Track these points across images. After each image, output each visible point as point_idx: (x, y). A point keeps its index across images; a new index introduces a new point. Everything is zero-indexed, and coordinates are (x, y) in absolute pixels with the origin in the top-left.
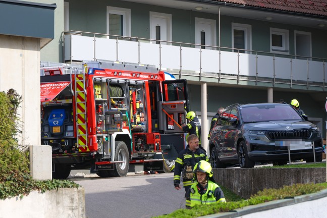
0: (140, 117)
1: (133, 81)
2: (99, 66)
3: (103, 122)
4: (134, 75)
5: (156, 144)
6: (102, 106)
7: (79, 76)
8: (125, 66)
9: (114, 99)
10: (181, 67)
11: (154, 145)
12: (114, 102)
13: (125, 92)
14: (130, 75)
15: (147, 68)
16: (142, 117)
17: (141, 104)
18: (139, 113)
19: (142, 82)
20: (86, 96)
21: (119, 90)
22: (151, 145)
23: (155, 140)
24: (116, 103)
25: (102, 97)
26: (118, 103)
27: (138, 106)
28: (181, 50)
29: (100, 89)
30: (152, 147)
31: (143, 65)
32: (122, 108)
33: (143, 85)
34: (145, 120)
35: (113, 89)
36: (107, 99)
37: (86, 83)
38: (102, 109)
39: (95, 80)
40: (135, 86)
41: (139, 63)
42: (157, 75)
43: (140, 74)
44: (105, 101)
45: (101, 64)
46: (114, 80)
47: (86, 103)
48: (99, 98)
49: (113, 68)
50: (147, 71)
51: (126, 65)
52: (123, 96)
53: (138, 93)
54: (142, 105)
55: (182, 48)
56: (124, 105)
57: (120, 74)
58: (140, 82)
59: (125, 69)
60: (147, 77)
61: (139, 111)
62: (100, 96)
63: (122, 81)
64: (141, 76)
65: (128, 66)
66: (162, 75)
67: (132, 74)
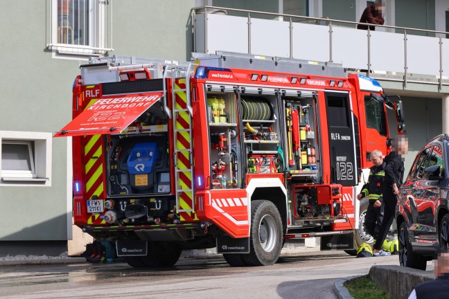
0: (308, 156)
1: (292, 92)
2: (220, 63)
3: (227, 166)
4: (294, 80)
5: (335, 205)
6: (226, 136)
7: (180, 82)
8: (276, 64)
9: (252, 124)
10: (406, 68)
11: (330, 206)
12: (252, 129)
13: (276, 111)
14: (286, 81)
15: (323, 68)
16: (312, 156)
17: (309, 133)
18: (306, 149)
19: (311, 93)
20: (192, 118)
21: (264, 107)
22: (324, 206)
23: (333, 197)
24: (256, 131)
25: (228, 121)
26: (260, 130)
27: (303, 136)
28: (405, 40)
29: (223, 106)
30: (327, 209)
31: (317, 64)
32: (270, 139)
33: (314, 98)
34: (318, 161)
35: (250, 106)
36: (236, 125)
37: (191, 94)
38: (225, 143)
39: (209, 89)
40: (298, 100)
41: (331, 61)
42: (344, 81)
43: (309, 78)
44: (232, 128)
45: (225, 59)
46: (252, 89)
47: (192, 130)
48: (220, 122)
49: (251, 67)
50: (323, 74)
51: (278, 62)
52: (271, 118)
53: (305, 113)
54: (312, 134)
55: (409, 36)
56: (273, 134)
57: (264, 78)
58: (307, 93)
59: (276, 69)
60: (323, 83)
61: (306, 144)
62: (223, 119)
63: (268, 90)
64: (310, 82)
65: (282, 63)
66: (353, 81)
67: (291, 79)
